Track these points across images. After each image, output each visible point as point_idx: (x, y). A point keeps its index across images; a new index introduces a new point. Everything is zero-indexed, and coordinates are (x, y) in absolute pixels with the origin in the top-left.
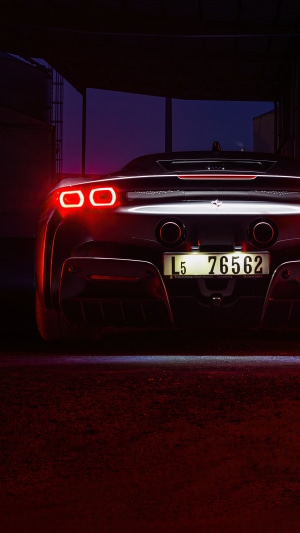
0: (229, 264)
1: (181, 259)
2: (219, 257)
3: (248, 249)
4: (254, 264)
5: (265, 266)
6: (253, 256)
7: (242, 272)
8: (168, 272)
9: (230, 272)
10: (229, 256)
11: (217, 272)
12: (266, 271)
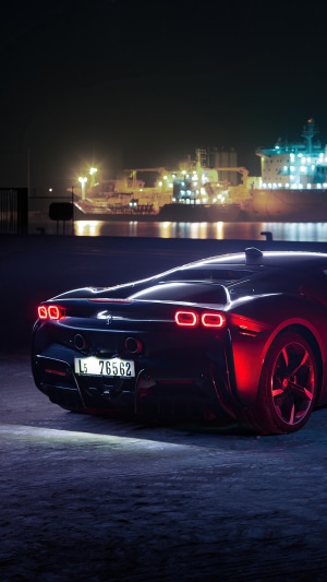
0: (111, 367)
1: (84, 361)
2: (105, 361)
3: (123, 358)
4: (126, 368)
5: (132, 370)
6: (125, 362)
7: (119, 374)
8: (77, 371)
9: (112, 374)
10: (111, 361)
11: (105, 373)
12: (133, 375)
